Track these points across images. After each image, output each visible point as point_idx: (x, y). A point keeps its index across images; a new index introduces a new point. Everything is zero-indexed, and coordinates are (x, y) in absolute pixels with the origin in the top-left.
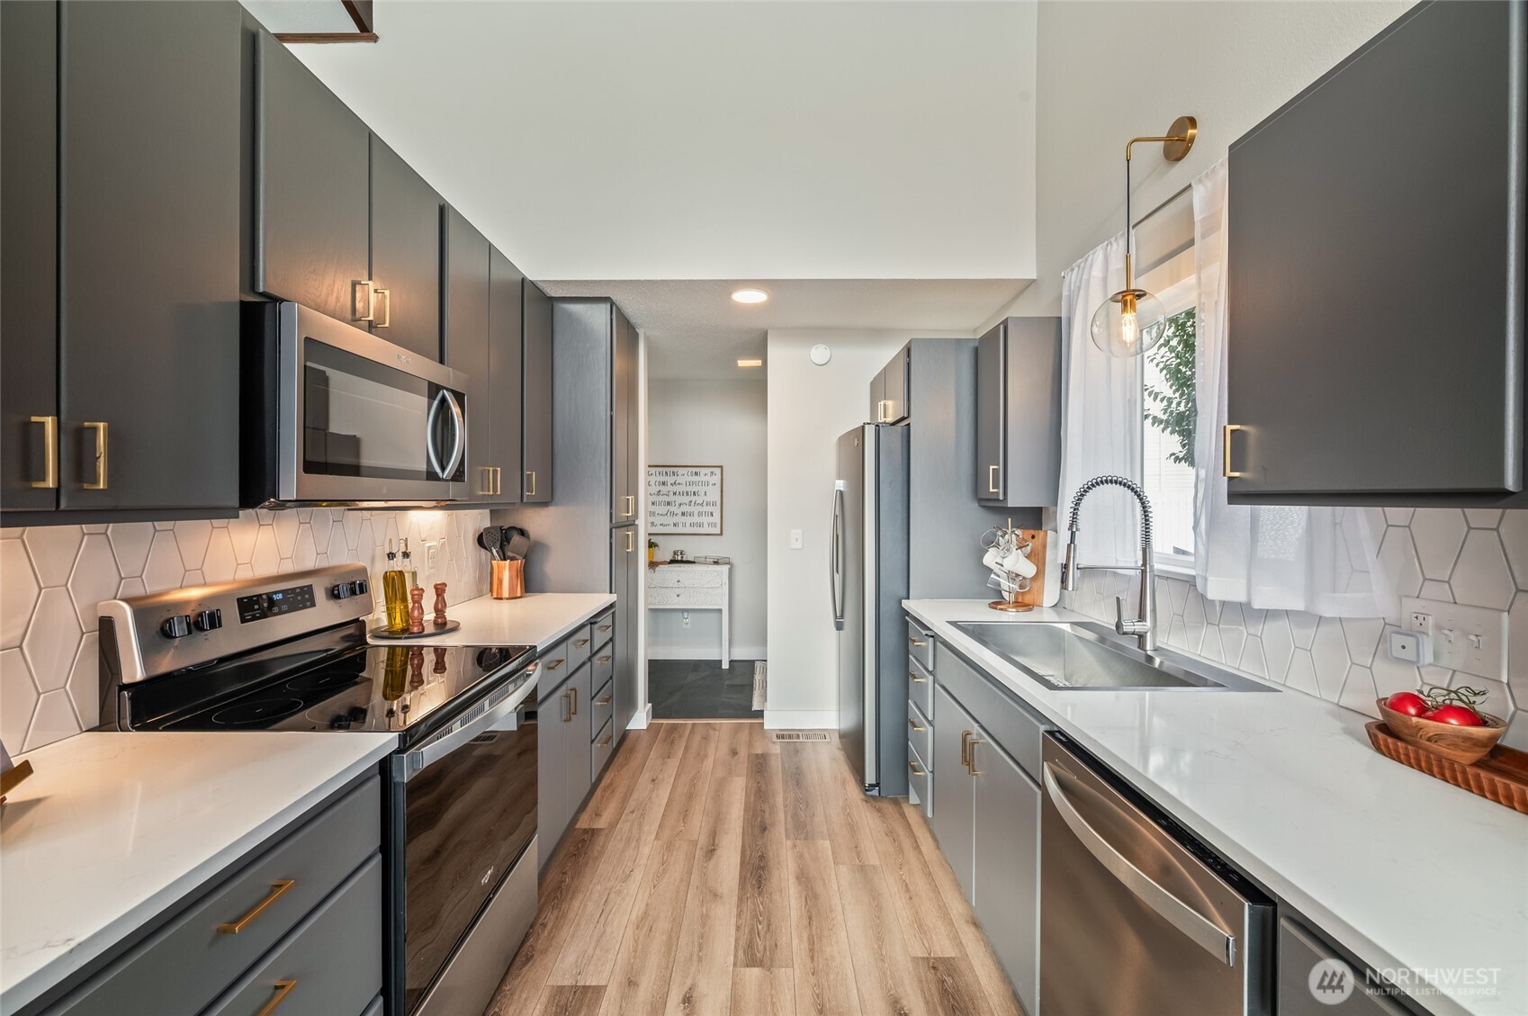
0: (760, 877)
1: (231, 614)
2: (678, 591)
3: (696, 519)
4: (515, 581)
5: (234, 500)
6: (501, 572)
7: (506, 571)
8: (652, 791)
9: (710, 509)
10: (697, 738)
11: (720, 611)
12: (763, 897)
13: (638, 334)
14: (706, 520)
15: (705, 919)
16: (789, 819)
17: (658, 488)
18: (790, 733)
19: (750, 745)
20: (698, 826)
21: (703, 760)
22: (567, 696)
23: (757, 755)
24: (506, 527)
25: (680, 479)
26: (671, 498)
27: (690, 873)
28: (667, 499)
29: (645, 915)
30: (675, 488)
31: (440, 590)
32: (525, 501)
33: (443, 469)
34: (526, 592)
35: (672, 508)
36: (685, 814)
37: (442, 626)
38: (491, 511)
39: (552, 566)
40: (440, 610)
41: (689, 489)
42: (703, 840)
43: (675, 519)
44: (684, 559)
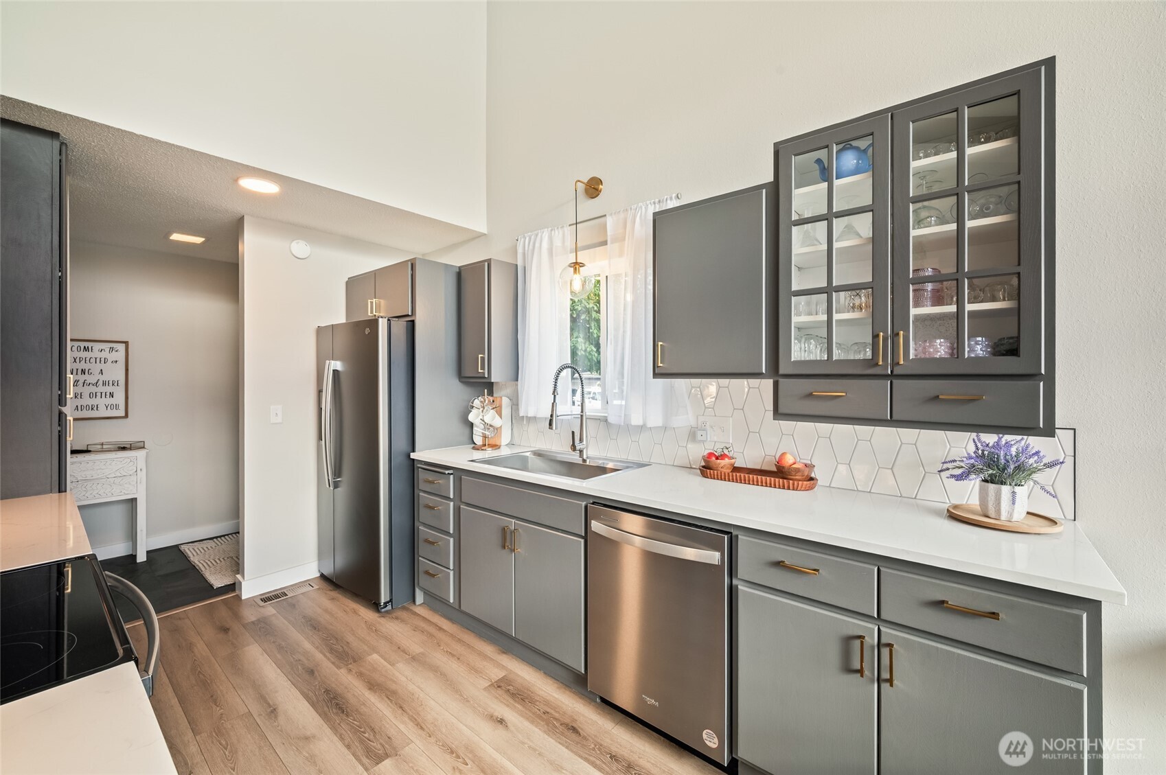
0: (338, 704)
3: (85, 401)
9: (109, 389)
11: (132, 501)
12: (352, 716)
14: (101, 402)
15: (311, 759)
16: (327, 654)
19: (236, 616)
23: (253, 622)
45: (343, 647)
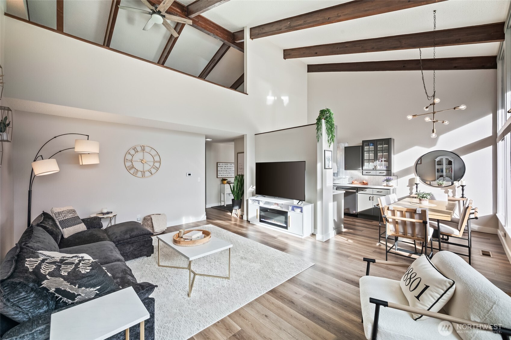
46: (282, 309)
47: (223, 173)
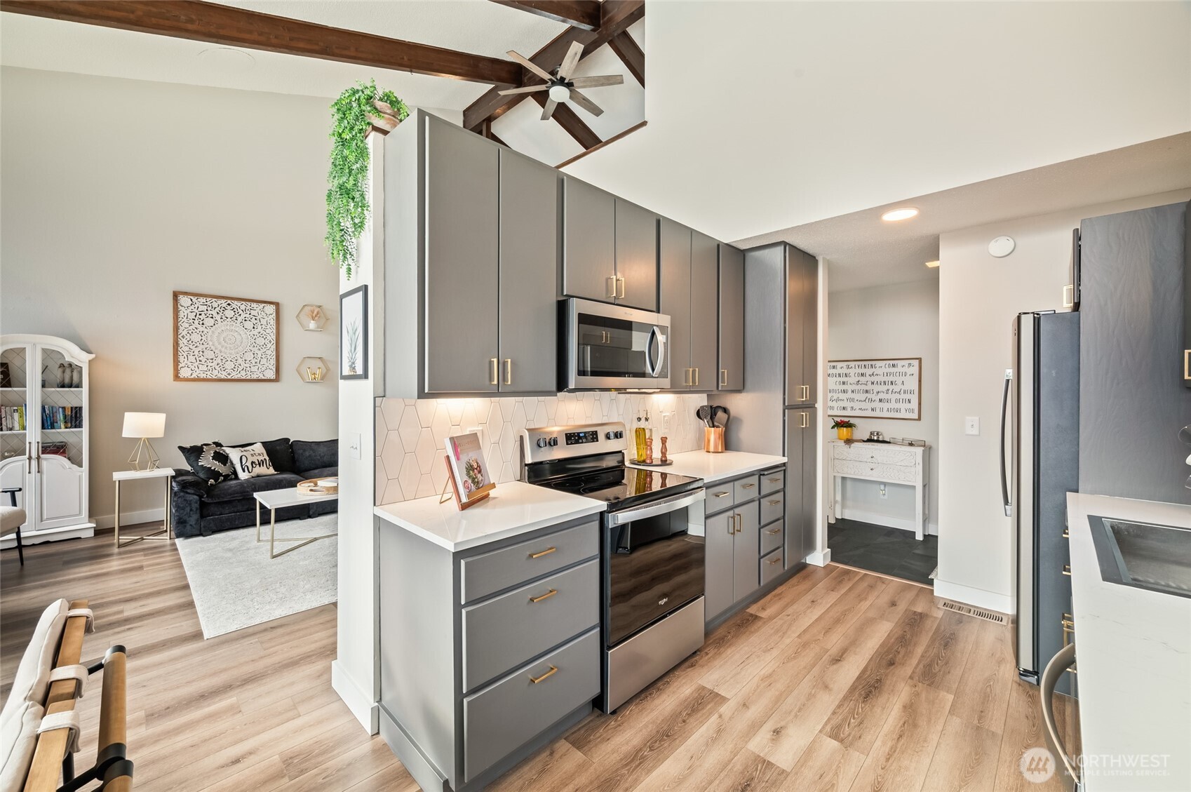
0: (870, 692)
1: (562, 440)
2: (872, 466)
3: (893, 405)
4: (718, 440)
5: (554, 388)
6: (709, 435)
7: (713, 435)
8: (809, 608)
9: (907, 396)
10: (865, 584)
11: (914, 487)
12: (866, 705)
13: (817, 260)
14: (903, 406)
15: (811, 697)
16: (921, 666)
17: (857, 379)
18: (961, 605)
19: (913, 602)
20: (835, 641)
21: (861, 601)
22: (733, 517)
23: (915, 612)
24: (714, 406)
25: (877, 371)
26: (869, 387)
27: (813, 666)
28: (865, 388)
29: (770, 675)
30: (874, 379)
31: (664, 440)
32: (720, 389)
33: (653, 370)
34: (726, 449)
35: (869, 396)
36: (828, 631)
37: (664, 462)
38: (708, 395)
39: (745, 433)
40: (664, 454)
41: (886, 379)
42: (834, 651)
43: (873, 405)
44: (881, 439)
45: (940, 671)
46: (124, 594)
47: (852, 400)
